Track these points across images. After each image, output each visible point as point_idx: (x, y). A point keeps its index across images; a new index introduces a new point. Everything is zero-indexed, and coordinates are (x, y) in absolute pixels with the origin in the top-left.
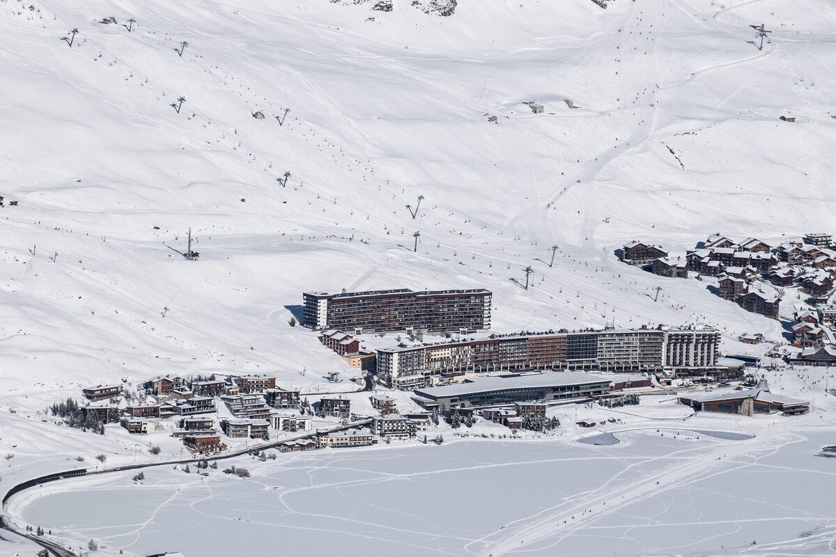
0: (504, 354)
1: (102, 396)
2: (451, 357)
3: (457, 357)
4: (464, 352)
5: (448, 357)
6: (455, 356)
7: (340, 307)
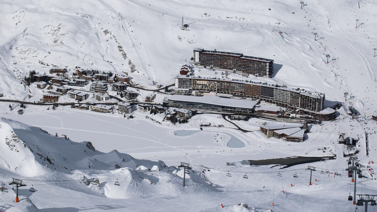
0: (234, 88)
1: (55, 72)
2: (208, 85)
3: (211, 85)
4: (214, 84)
5: (206, 84)
6: (210, 85)
7: (206, 56)
